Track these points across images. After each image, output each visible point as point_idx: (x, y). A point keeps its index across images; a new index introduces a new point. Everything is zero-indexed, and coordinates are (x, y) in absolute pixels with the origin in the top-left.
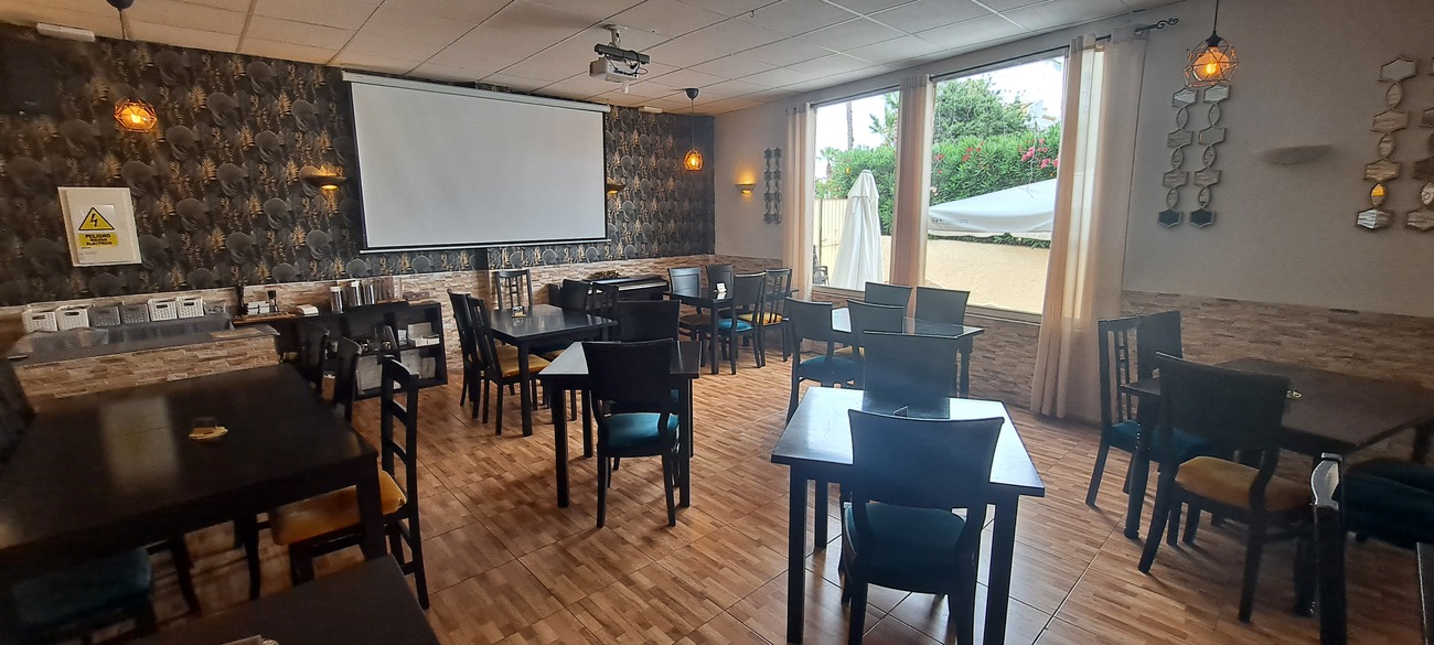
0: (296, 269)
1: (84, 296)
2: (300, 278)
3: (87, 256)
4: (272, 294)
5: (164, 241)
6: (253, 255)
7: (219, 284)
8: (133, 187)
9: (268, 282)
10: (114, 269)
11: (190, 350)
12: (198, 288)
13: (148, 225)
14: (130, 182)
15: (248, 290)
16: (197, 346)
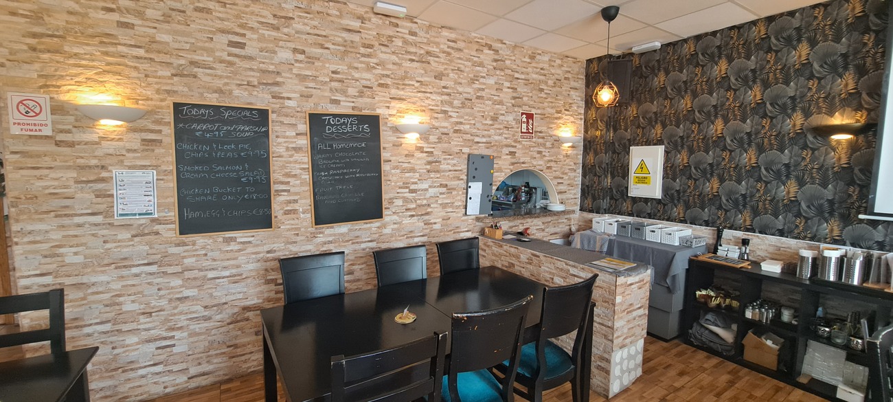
0: (780, 222)
1: (630, 215)
2: (781, 233)
3: (636, 190)
4: (745, 242)
5: (677, 185)
6: (740, 203)
7: (707, 224)
8: (667, 144)
9: (747, 230)
10: (646, 200)
11: (567, 264)
12: (691, 223)
13: (670, 171)
14: (665, 142)
15: (727, 233)
16: (571, 263)
